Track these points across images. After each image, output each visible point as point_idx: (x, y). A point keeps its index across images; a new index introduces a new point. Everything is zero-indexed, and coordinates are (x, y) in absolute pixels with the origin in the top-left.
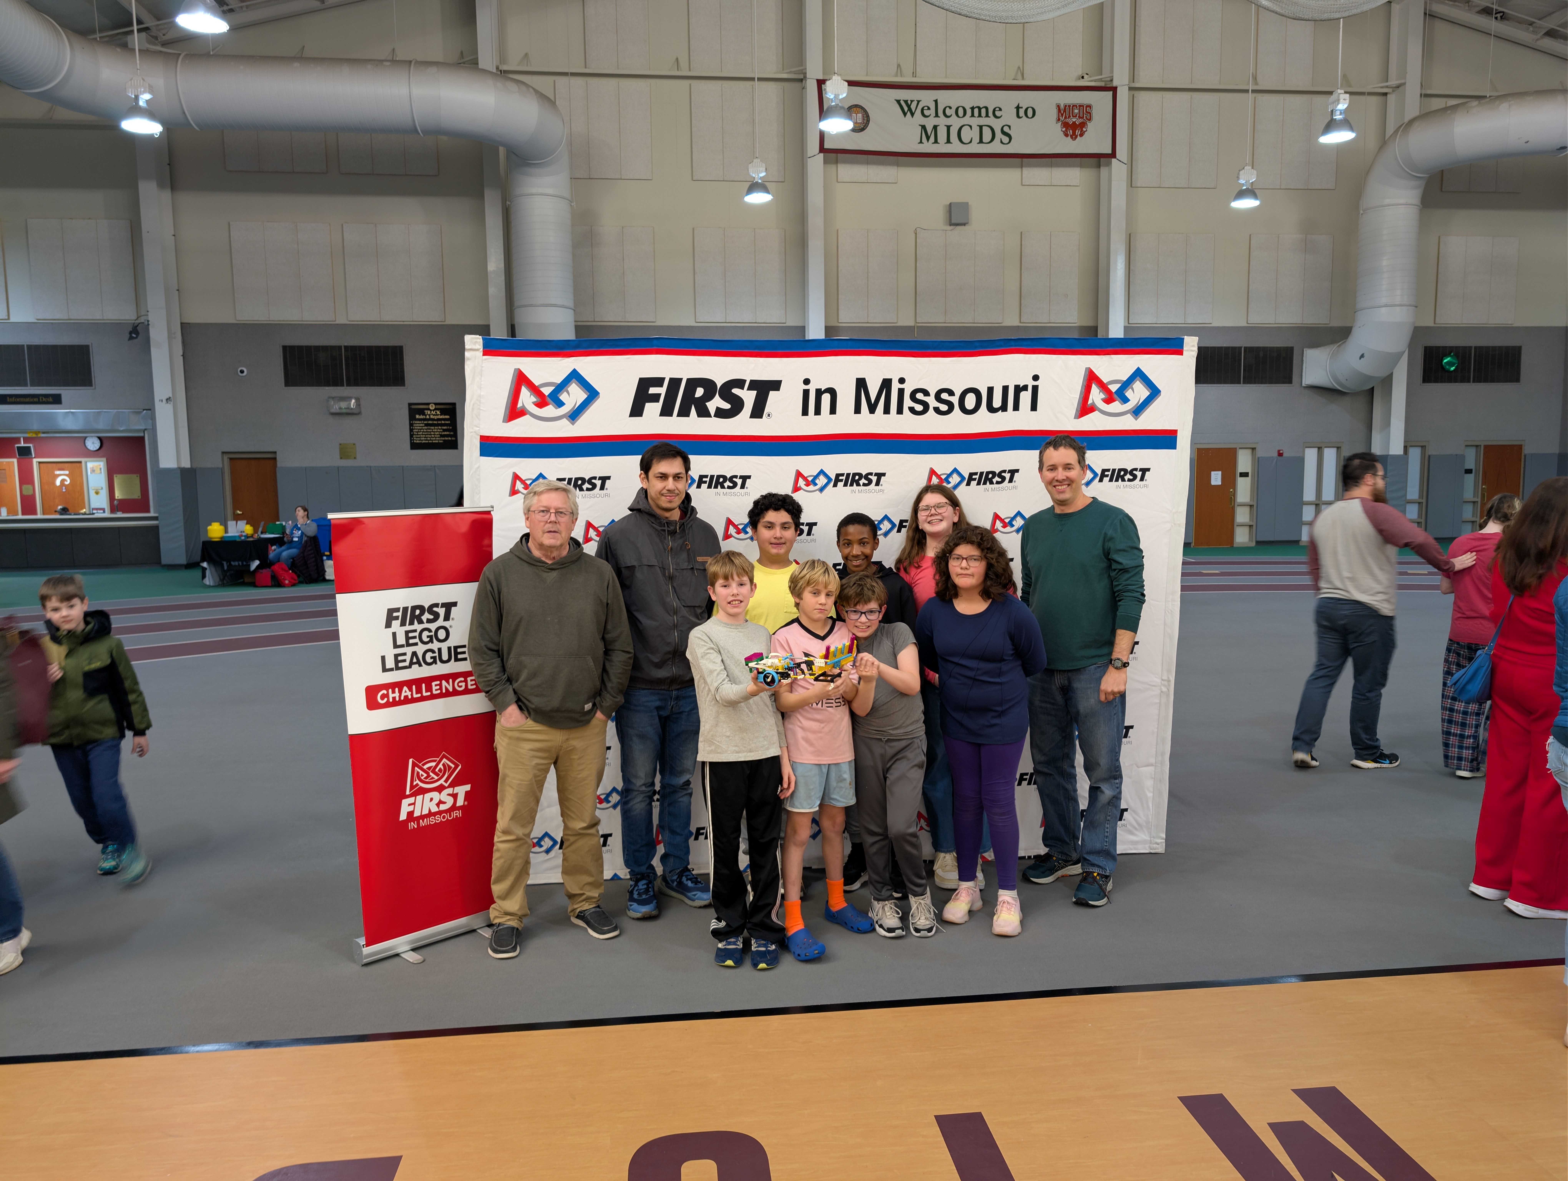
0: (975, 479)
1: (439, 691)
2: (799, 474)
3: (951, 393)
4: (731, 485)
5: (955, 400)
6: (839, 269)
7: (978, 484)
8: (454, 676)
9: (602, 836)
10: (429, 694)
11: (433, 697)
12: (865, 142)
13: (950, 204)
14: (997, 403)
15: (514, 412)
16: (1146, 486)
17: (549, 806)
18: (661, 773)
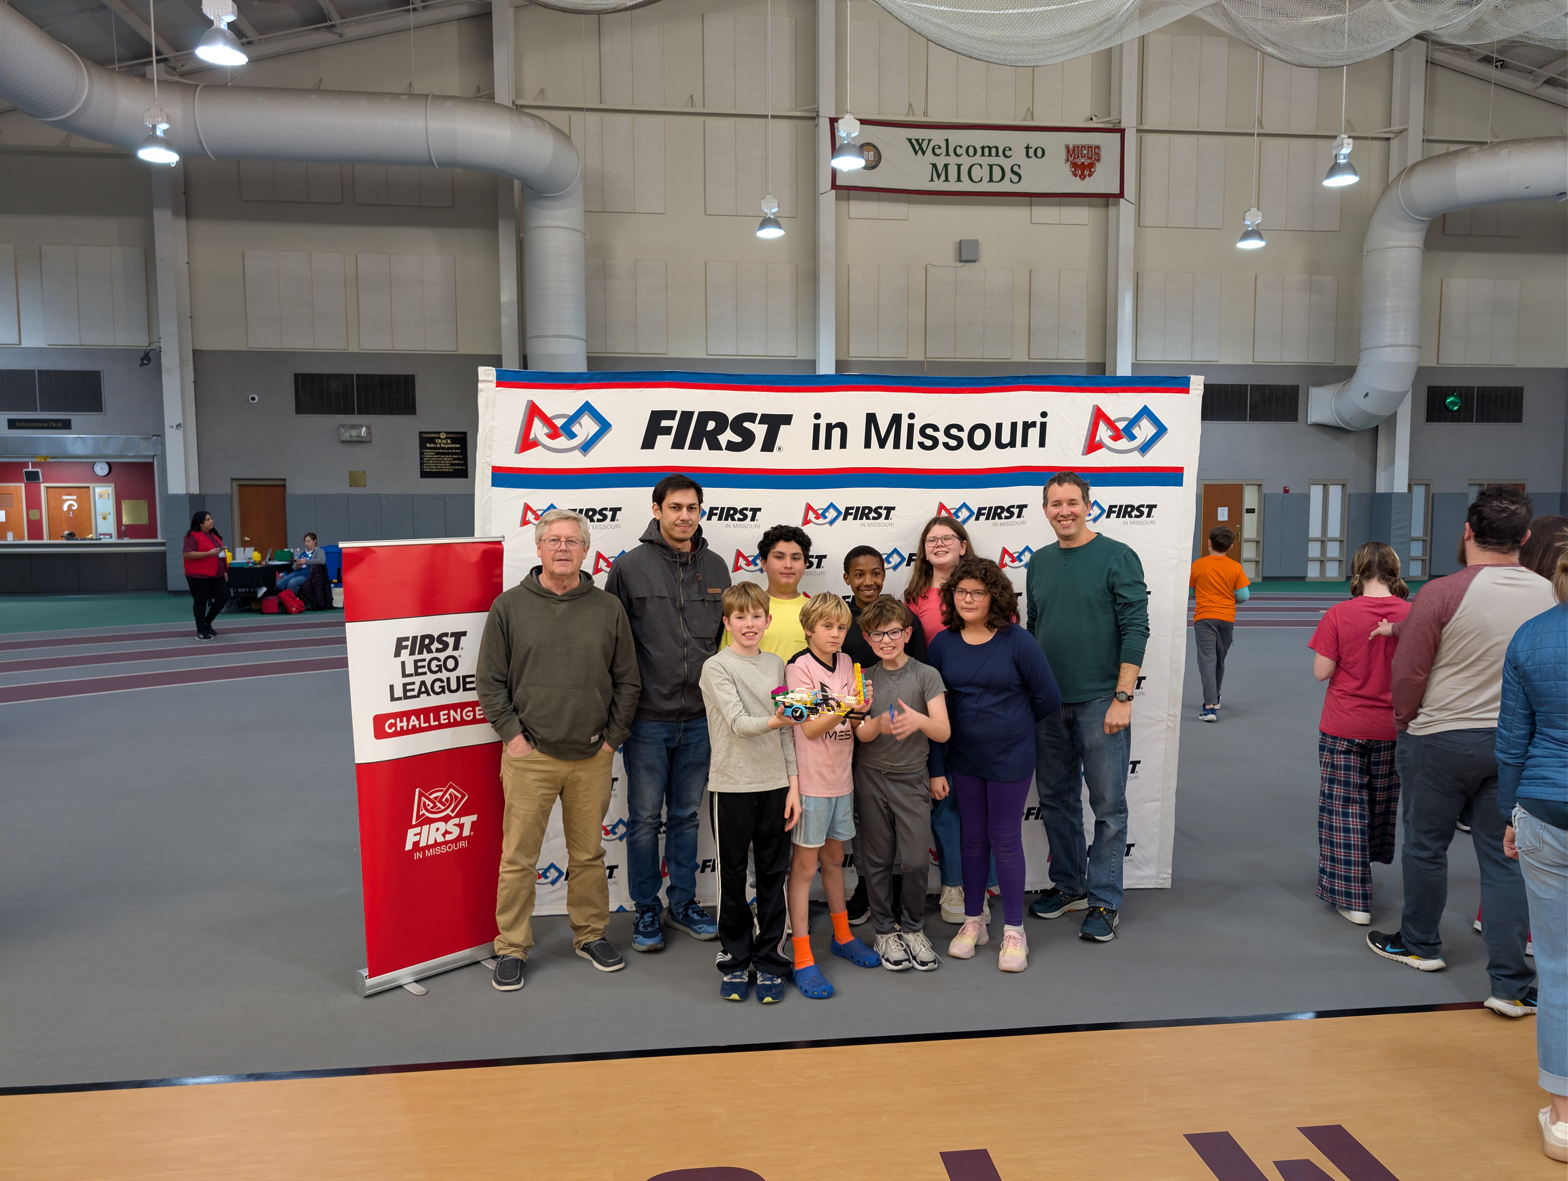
0: (984, 514)
1: (447, 721)
2: (809, 507)
3: (960, 429)
4: (742, 517)
5: (964, 435)
6: (850, 304)
7: (987, 518)
8: (462, 706)
9: (608, 868)
10: (437, 723)
11: (441, 726)
12: (876, 179)
13: (961, 241)
14: (1006, 438)
15: (526, 443)
16: (1153, 522)
17: (555, 837)
18: (667, 804)
